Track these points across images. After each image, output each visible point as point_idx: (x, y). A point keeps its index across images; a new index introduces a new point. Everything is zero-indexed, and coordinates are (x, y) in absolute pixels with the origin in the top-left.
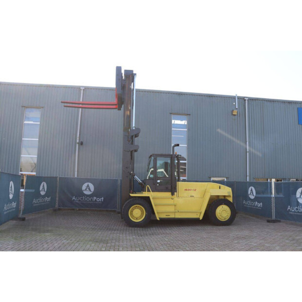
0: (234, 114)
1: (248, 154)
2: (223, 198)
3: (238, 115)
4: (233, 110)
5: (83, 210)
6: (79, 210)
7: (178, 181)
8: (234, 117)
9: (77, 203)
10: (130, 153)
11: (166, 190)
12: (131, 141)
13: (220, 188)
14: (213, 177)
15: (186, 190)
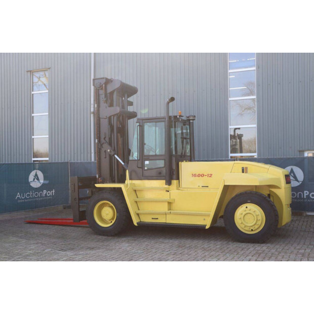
11: (158, 176)
12: (109, 101)
13: (243, 171)
15: (194, 175)
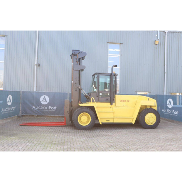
0: (156, 43)
1: (165, 74)
2: (149, 107)
3: (160, 44)
4: (156, 41)
5: (40, 116)
6: (38, 116)
7: (115, 94)
8: (156, 46)
9: (36, 111)
10: (78, 72)
11: (106, 101)
12: (79, 63)
13: (148, 100)
14: (139, 91)
15: (121, 101)
